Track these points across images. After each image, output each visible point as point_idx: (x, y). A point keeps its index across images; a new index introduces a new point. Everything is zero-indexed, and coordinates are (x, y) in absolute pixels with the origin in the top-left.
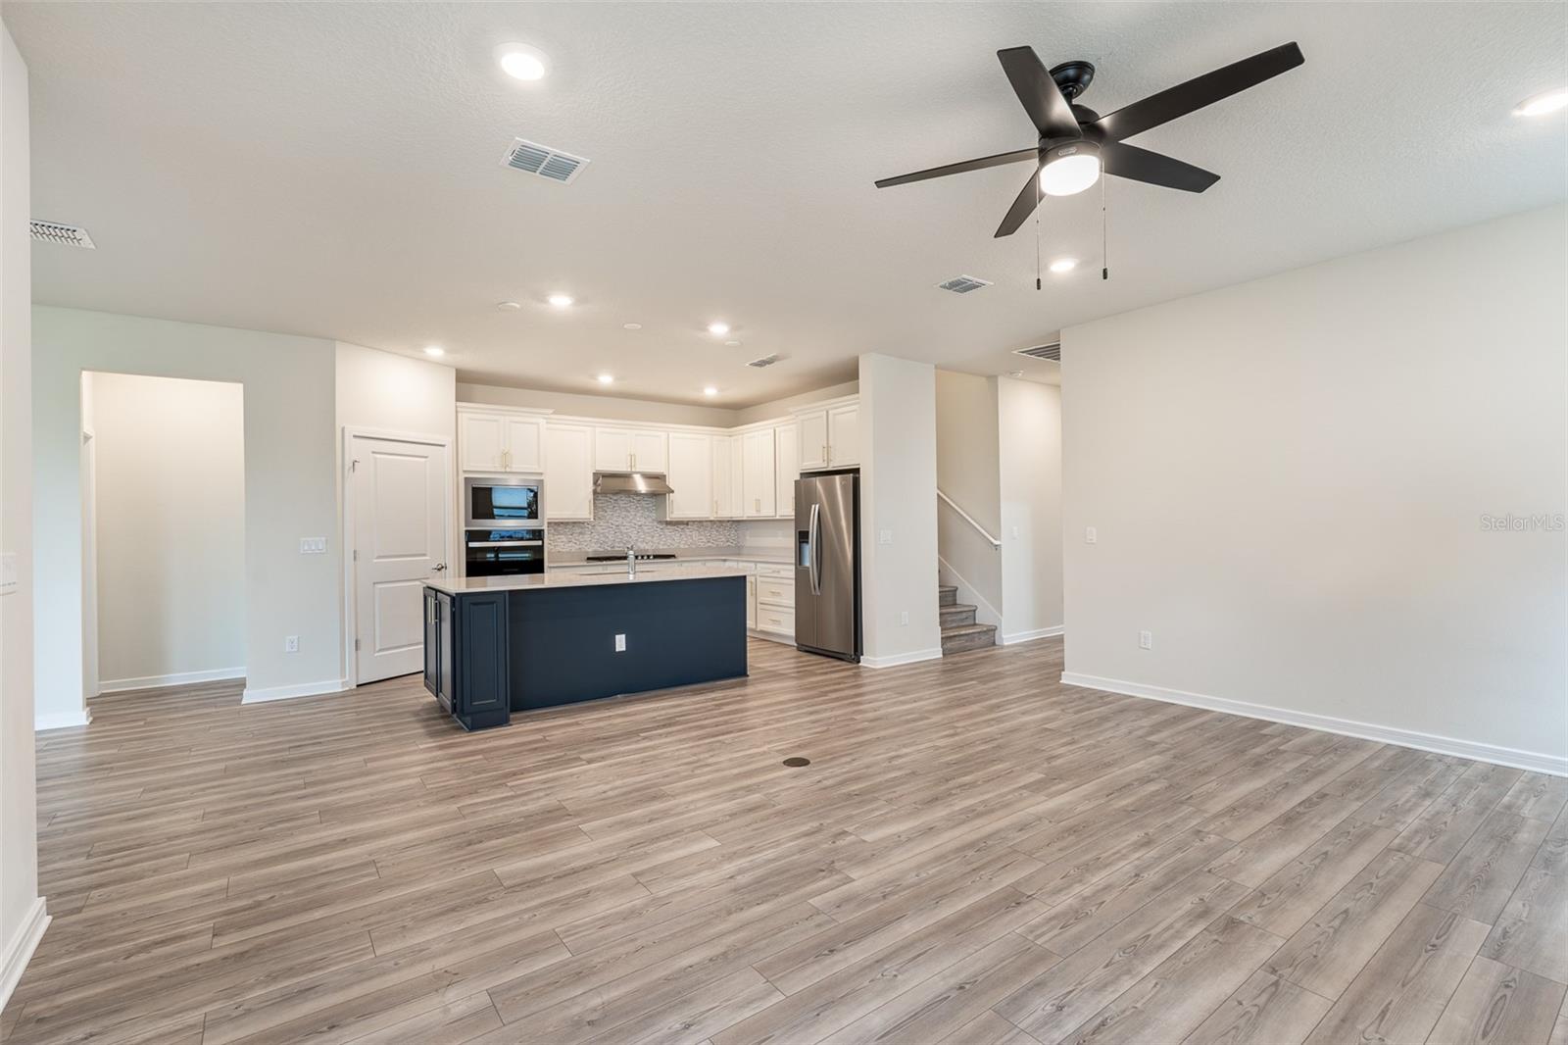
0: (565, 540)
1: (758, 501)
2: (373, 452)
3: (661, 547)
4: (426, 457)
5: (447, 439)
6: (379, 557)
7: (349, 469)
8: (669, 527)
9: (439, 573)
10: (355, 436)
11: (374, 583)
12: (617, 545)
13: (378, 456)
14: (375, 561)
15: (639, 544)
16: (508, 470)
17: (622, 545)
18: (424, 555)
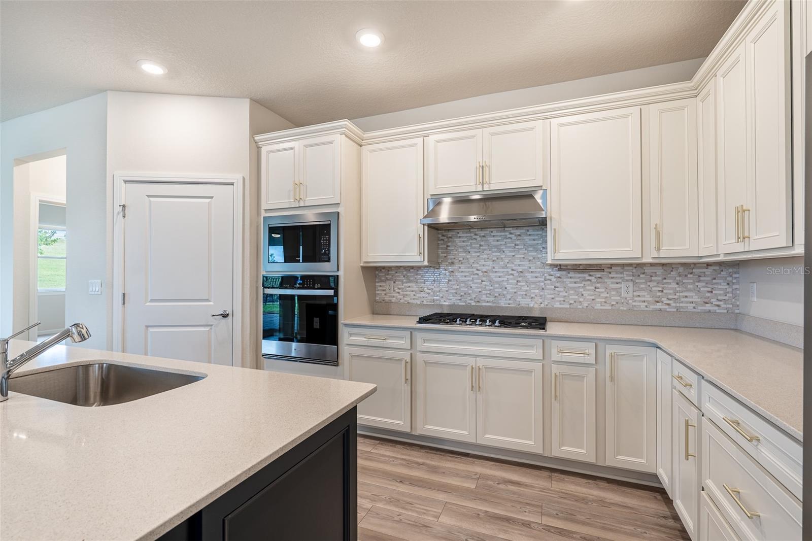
0: (415, 288)
1: (741, 212)
2: (148, 196)
3: (557, 305)
4: (212, 197)
5: (239, 175)
6: (152, 301)
7: (118, 213)
8: (572, 274)
9: (224, 320)
10: (125, 182)
11: (147, 327)
12: (484, 298)
13: (152, 199)
14: (148, 304)
15: (519, 299)
16: (302, 205)
17: (492, 299)
18: (207, 300)
